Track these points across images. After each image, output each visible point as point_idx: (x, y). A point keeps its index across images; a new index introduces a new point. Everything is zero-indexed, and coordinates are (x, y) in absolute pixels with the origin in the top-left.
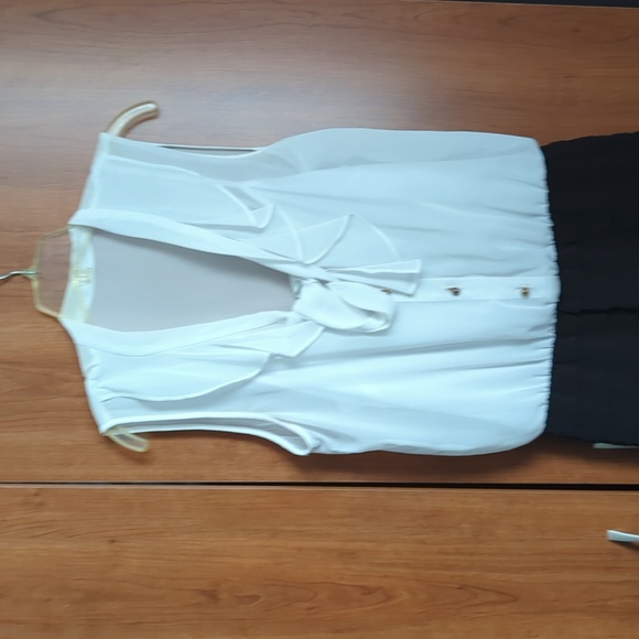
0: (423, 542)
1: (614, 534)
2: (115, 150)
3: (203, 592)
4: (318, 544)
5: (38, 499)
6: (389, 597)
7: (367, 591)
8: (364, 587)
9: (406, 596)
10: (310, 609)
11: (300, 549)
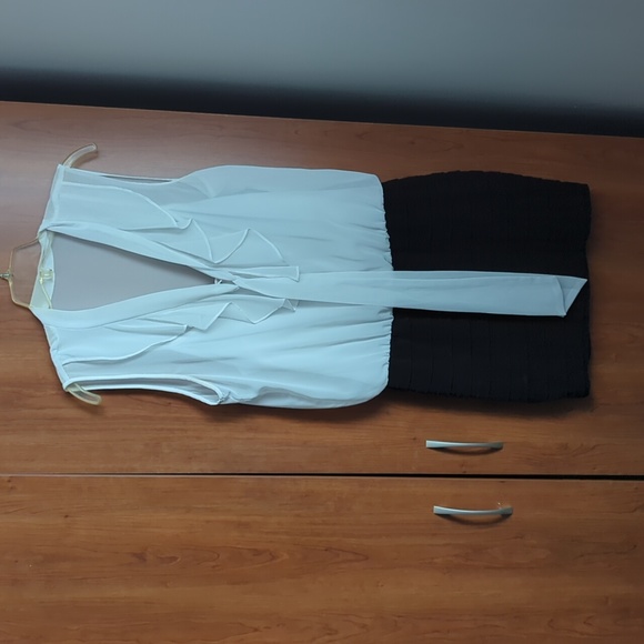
0: (298, 516)
1: (438, 509)
2: (67, 177)
3: (135, 555)
4: (222, 517)
5: (10, 485)
6: (274, 558)
7: (257, 553)
8: (255, 550)
9: (286, 556)
10: (214, 567)
11: (208, 522)
